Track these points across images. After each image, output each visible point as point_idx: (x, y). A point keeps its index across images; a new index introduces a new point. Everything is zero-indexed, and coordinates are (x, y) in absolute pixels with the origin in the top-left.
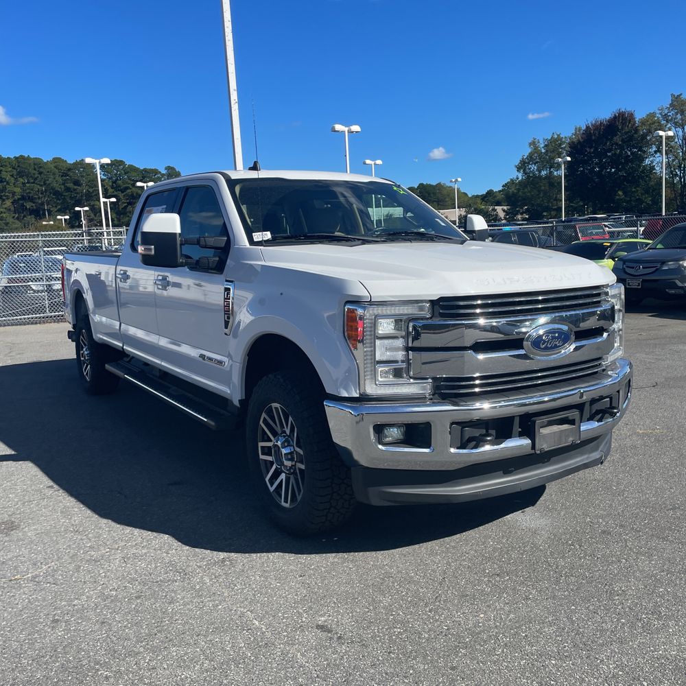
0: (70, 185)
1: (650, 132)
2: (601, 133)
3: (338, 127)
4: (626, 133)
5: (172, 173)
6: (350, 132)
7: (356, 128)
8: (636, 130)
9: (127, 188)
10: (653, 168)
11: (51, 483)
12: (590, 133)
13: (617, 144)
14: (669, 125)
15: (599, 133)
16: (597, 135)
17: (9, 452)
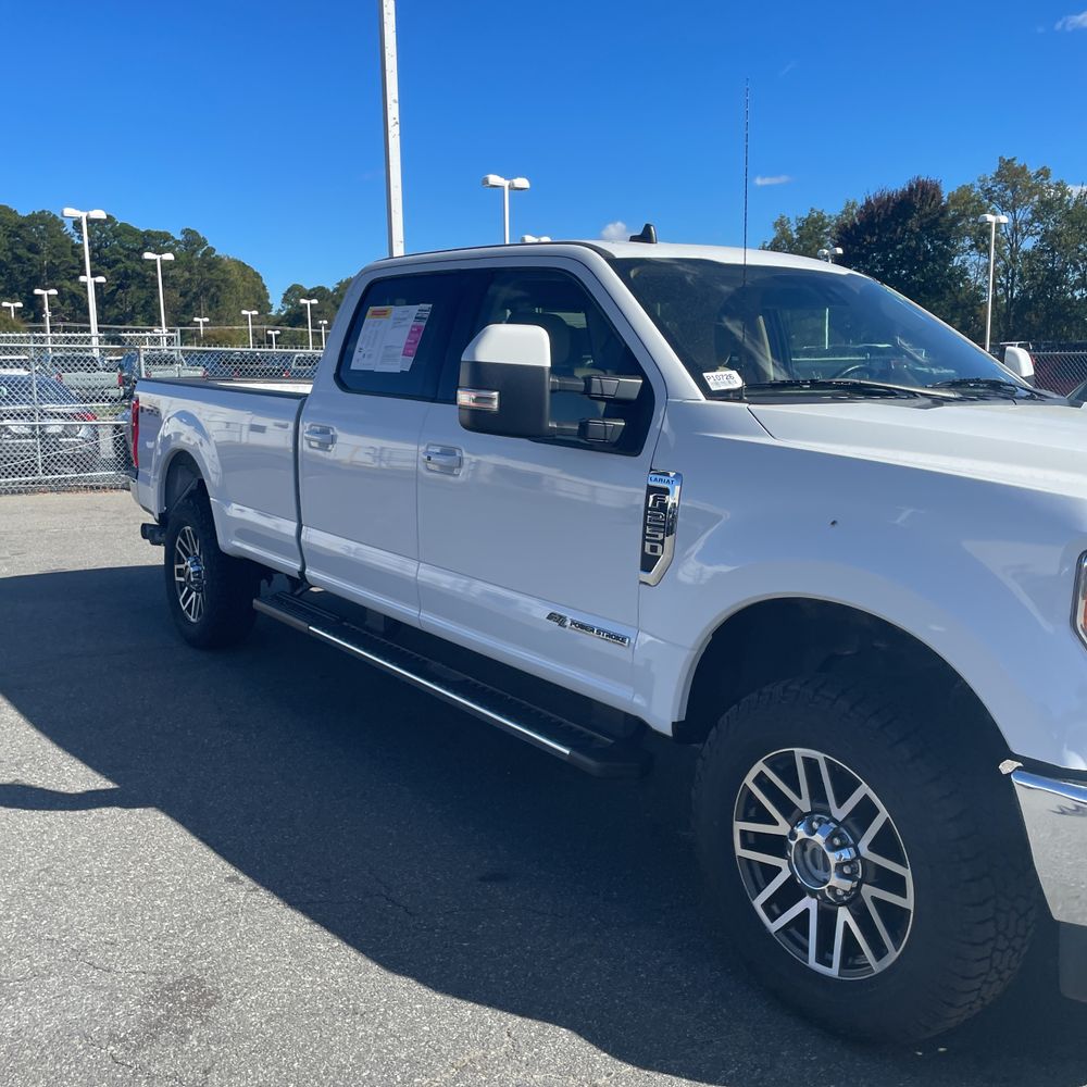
0: (21, 251)
1: (963, 215)
2: (889, 213)
3: (494, 179)
4: (926, 216)
5: (193, 240)
6: (512, 188)
7: (522, 182)
8: (944, 212)
9: (117, 261)
10: (965, 272)
11: (231, 871)
12: (872, 212)
13: (912, 231)
14: (994, 206)
15: (886, 211)
16: (882, 216)
17: (101, 783)
